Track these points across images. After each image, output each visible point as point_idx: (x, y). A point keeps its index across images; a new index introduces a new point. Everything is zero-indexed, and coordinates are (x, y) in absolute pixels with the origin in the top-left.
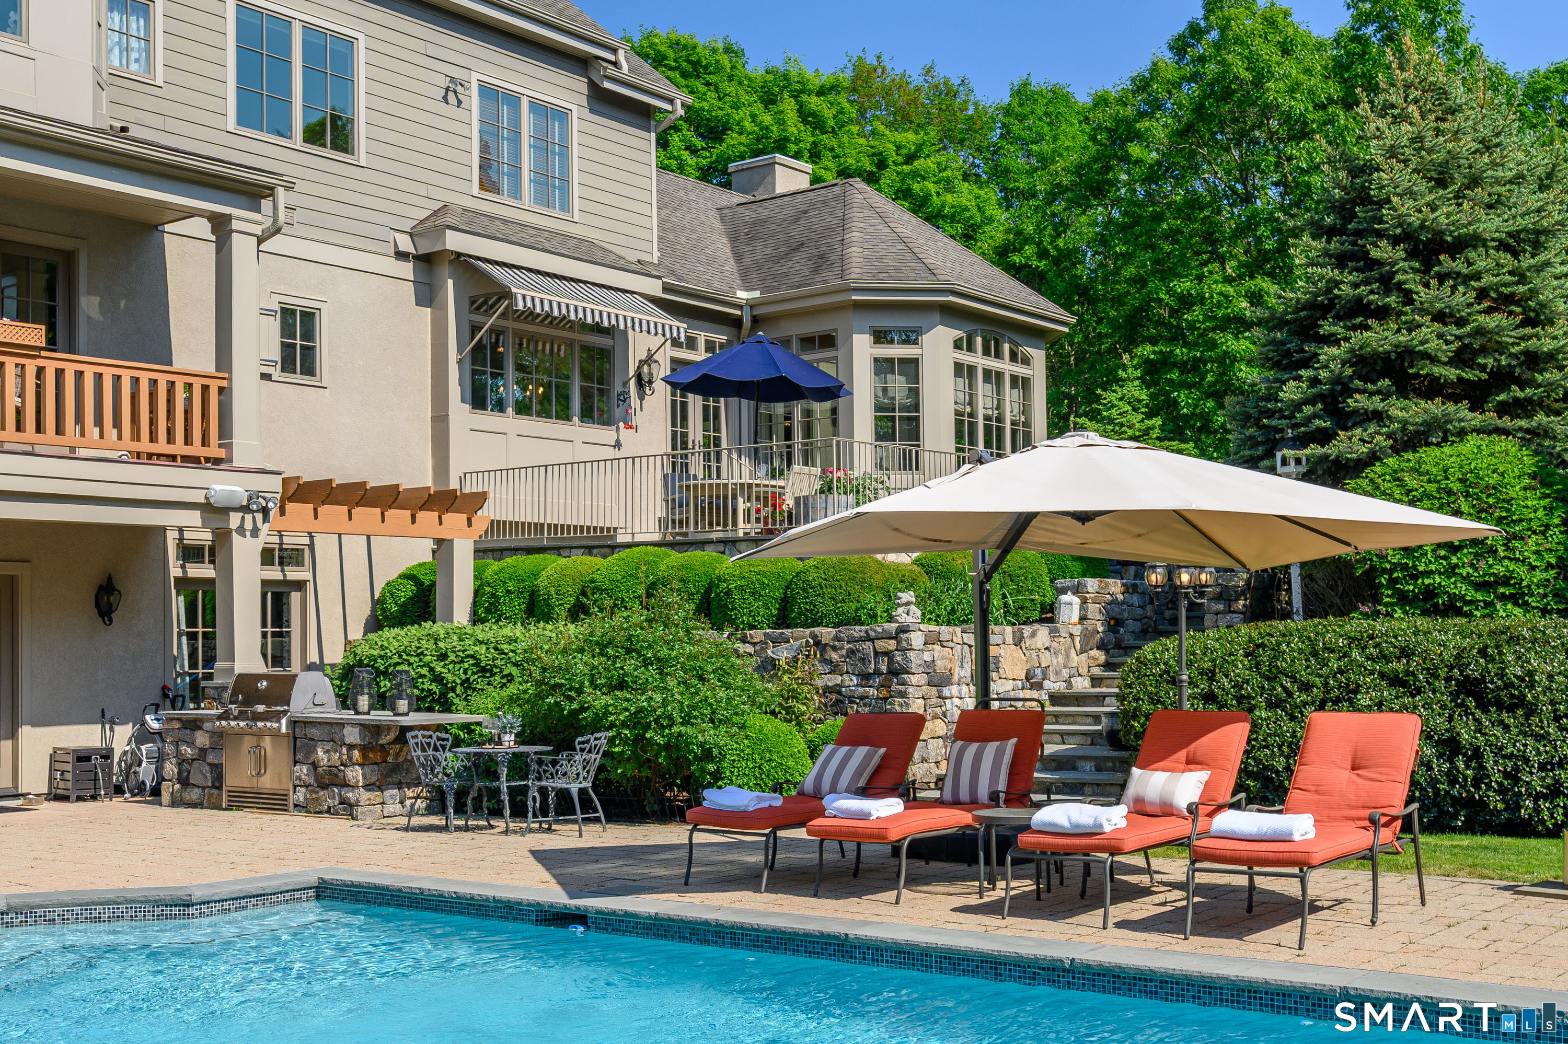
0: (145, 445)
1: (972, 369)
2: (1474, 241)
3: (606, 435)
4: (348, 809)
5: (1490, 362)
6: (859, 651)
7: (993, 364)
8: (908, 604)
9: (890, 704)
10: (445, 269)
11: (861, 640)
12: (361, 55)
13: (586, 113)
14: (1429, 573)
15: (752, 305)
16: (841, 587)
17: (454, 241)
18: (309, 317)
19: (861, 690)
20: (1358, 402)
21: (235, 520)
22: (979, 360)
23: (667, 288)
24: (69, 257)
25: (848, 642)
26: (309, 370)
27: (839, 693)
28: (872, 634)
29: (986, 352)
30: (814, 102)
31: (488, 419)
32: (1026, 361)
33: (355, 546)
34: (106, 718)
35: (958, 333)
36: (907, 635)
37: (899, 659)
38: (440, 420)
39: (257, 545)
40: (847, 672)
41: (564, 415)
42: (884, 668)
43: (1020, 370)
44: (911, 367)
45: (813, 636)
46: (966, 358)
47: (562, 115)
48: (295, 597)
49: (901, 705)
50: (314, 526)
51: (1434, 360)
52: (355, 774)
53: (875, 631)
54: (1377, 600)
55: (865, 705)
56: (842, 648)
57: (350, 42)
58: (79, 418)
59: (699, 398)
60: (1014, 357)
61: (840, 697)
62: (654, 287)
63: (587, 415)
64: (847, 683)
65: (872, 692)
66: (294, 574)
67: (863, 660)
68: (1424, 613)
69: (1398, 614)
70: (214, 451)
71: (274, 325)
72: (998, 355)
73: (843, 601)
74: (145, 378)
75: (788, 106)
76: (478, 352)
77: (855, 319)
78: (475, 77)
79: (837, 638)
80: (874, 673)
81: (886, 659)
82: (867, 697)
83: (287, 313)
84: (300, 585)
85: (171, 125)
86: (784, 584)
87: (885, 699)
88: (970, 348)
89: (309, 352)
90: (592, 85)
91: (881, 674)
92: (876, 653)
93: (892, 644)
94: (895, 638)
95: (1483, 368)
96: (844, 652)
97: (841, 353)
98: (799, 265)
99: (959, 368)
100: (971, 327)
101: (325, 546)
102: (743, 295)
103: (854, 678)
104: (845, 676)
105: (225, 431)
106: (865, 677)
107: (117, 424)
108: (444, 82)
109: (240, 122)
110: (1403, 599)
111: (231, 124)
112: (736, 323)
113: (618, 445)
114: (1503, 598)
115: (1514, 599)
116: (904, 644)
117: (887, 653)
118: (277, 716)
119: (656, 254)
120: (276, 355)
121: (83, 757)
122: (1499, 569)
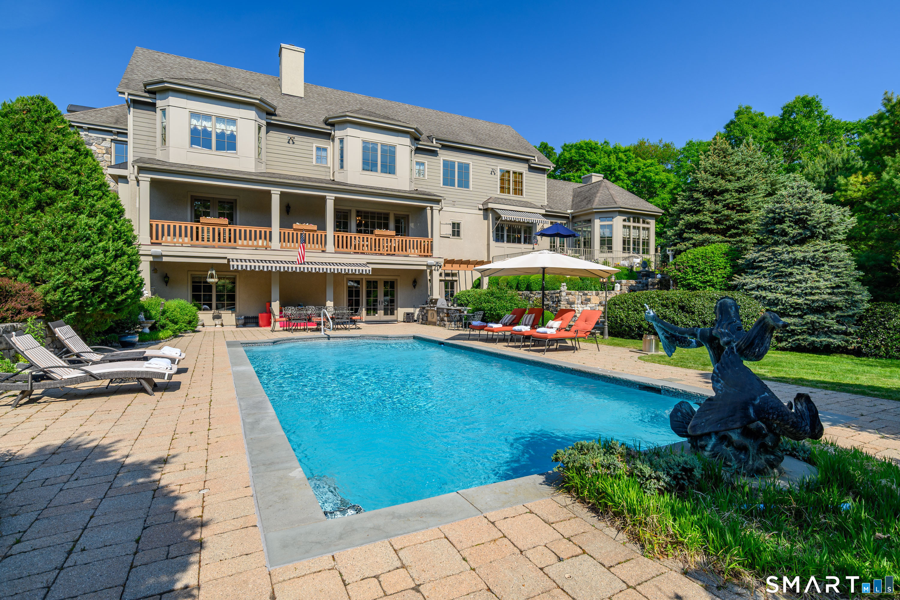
0: (422, 254)
1: (629, 227)
2: (727, 191)
3: (531, 246)
4: (444, 326)
5: (727, 223)
7: (636, 225)
8: (564, 286)
10: (489, 212)
12: (471, 167)
13: (528, 172)
14: (690, 279)
15: (572, 213)
17: (490, 206)
18: (459, 224)
20: (685, 235)
21: (433, 268)
22: (632, 224)
23: (546, 211)
24: (408, 216)
26: (458, 235)
29: (634, 222)
30: (621, 155)
31: (500, 244)
32: (648, 223)
33: (469, 273)
34: (414, 307)
35: (624, 218)
38: (488, 245)
39: (439, 273)
41: (519, 242)
43: (645, 226)
44: (611, 227)
46: (627, 224)
47: (521, 174)
48: (455, 283)
50: (459, 269)
51: (710, 223)
52: (446, 319)
54: (677, 286)
57: (468, 164)
58: (410, 248)
59: (558, 238)
60: (644, 222)
62: (543, 212)
63: (525, 242)
66: (454, 278)
68: (688, 289)
69: (682, 289)
70: (430, 254)
71: (451, 227)
72: (638, 222)
74: (415, 240)
75: (613, 157)
76: (497, 229)
77: (596, 216)
78: (499, 168)
83: (454, 224)
84: (456, 281)
85: (429, 187)
88: (629, 221)
89: (458, 232)
90: (529, 165)
93: (557, 295)
94: (558, 293)
95: (726, 225)
97: (592, 225)
98: (584, 203)
99: (624, 227)
100: (629, 216)
101: (462, 273)
102: (569, 211)
105: (432, 250)
106: (553, 302)
107: (417, 249)
108: (491, 170)
109: (444, 185)
110: (683, 286)
111: (441, 185)
112: (568, 218)
113: (533, 248)
114: (709, 286)
115: (713, 286)
118: (434, 307)
119: (546, 203)
120: (451, 233)
121: (408, 314)
122: (708, 279)
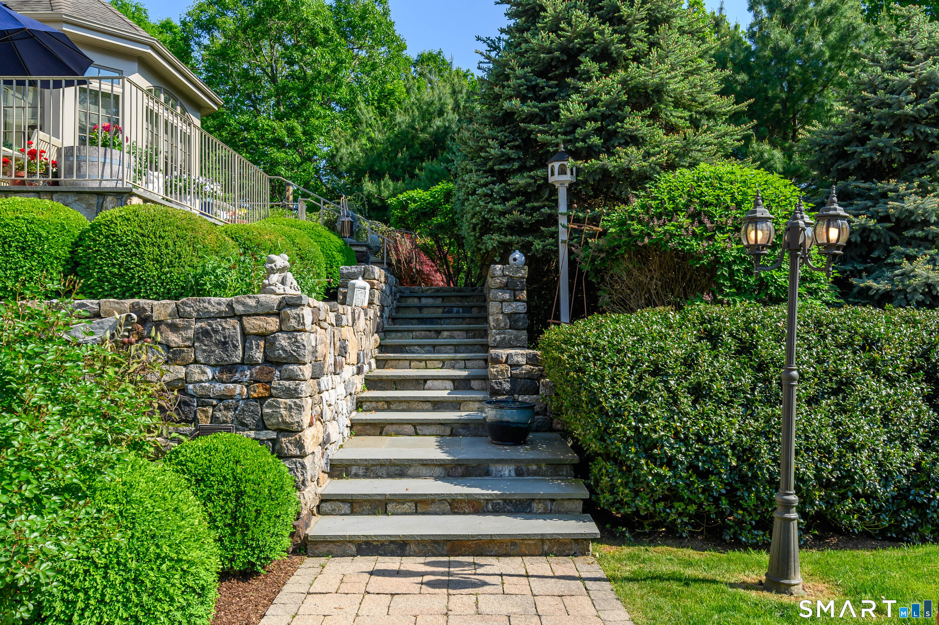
6: (216, 332)
7: (170, 118)
8: (283, 270)
9: (270, 406)
11: (221, 316)
16: (167, 246)
19: (220, 387)
22: (162, 112)
25: (198, 319)
27: (183, 391)
28: (239, 308)
36: (298, 311)
37: (284, 343)
40: (196, 362)
42: (259, 356)
43: (185, 129)
45: (139, 310)
46: (154, 106)
49: (289, 408)
53: (244, 304)
55: (227, 408)
56: (186, 328)
61: (186, 398)
64: (197, 377)
65: (238, 389)
67: (224, 344)
73: (171, 264)
79: (178, 313)
80: (242, 363)
81: (262, 343)
82: (231, 397)
86: (69, 240)
87: (261, 400)
91: (252, 364)
92: (245, 335)
93: (272, 324)
94: (277, 315)
96: (190, 333)
103: (208, 370)
104: (194, 368)
106: (227, 369)
116: (293, 323)
117: (263, 336)
